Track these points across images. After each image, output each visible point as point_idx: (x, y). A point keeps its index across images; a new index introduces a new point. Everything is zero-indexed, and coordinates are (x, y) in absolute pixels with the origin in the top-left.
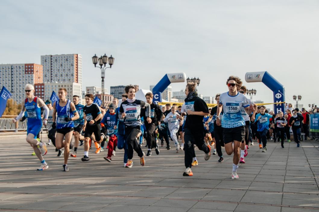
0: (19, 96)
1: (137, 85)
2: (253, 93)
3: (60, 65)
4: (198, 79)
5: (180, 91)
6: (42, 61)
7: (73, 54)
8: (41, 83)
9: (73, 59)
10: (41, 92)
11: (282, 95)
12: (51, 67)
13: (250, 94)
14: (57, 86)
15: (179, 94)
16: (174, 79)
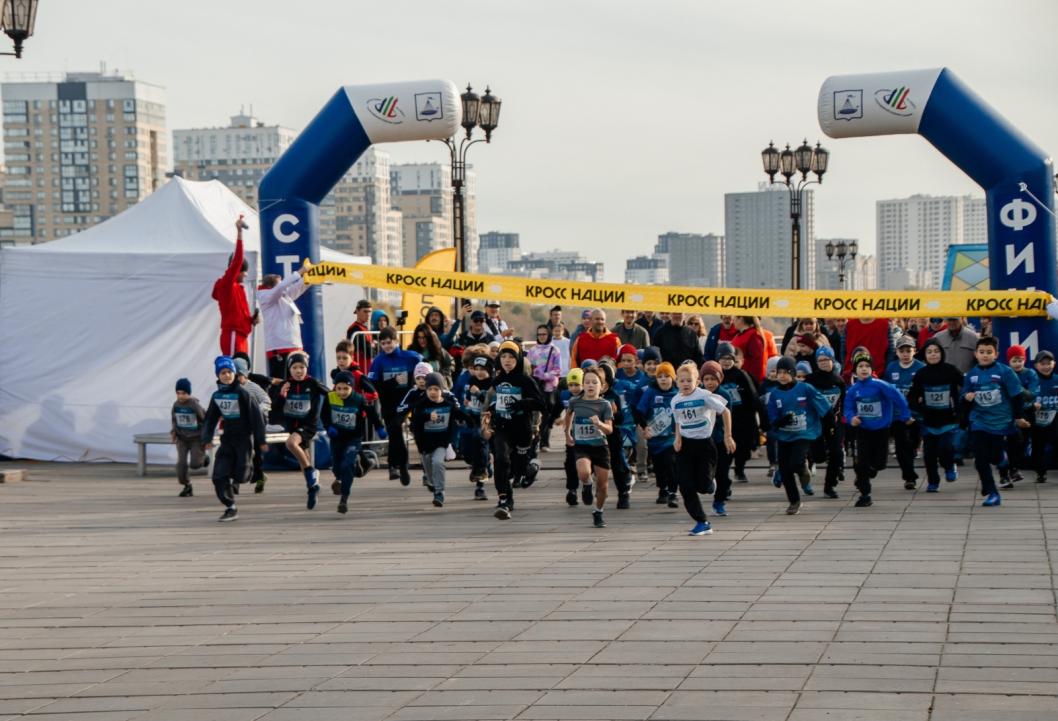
2: (805, 171)
4: (488, 99)
11: (1040, 211)
13: (788, 175)
15: (221, 144)
16: (389, 119)
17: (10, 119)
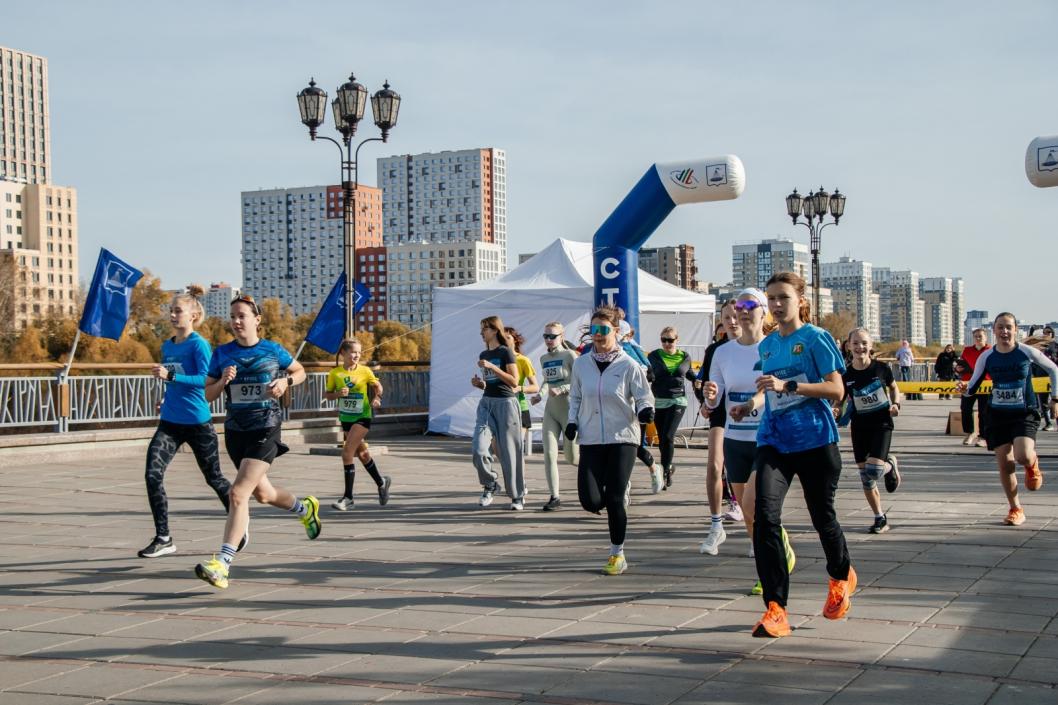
0: (312, 291)
1: (689, 244)
3: (437, 187)
4: (836, 197)
5: (838, 261)
6: (381, 175)
7: (478, 151)
8: (376, 246)
9: (476, 165)
10: (377, 273)
12: (410, 193)
14: (426, 255)
15: (835, 270)
16: (687, 185)
17: (736, 262)
